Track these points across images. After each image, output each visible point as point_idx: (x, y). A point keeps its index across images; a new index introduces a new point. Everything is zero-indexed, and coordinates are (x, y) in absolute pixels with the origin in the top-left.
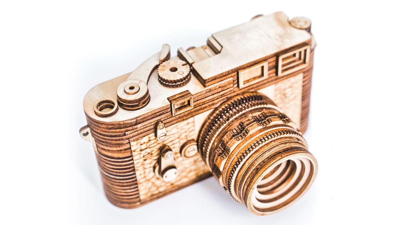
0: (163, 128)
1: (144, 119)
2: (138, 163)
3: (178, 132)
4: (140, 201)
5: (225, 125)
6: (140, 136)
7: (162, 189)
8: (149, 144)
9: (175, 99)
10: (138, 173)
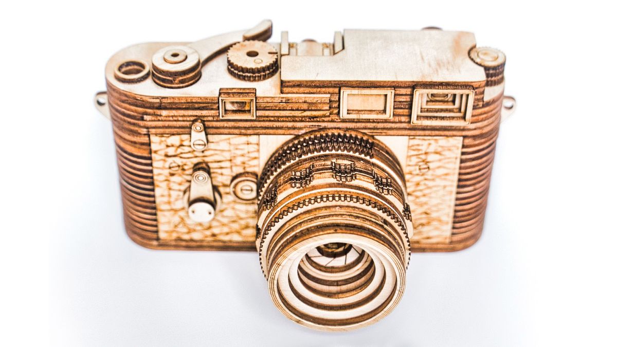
0: (201, 131)
1: (173, 105)
2: (159, 174)
3: (229, 151)
4: (158, 239)
5: (292, 162)
6: (168, 131)
7: (196, 236)
8: (180, 150)
9: (228, 94)
10: (158, 192)
